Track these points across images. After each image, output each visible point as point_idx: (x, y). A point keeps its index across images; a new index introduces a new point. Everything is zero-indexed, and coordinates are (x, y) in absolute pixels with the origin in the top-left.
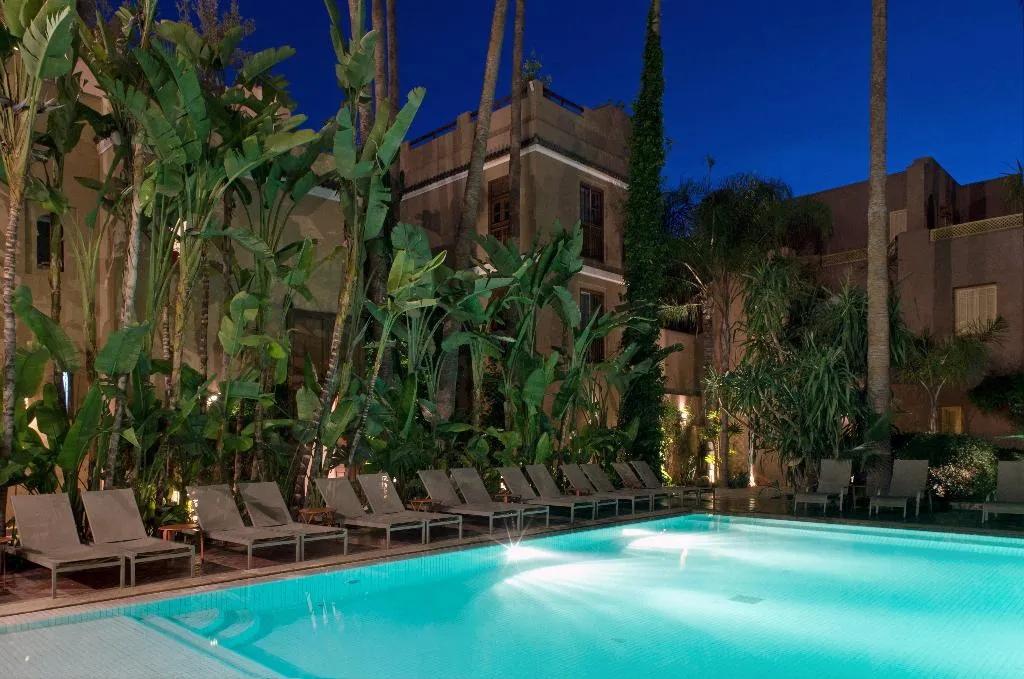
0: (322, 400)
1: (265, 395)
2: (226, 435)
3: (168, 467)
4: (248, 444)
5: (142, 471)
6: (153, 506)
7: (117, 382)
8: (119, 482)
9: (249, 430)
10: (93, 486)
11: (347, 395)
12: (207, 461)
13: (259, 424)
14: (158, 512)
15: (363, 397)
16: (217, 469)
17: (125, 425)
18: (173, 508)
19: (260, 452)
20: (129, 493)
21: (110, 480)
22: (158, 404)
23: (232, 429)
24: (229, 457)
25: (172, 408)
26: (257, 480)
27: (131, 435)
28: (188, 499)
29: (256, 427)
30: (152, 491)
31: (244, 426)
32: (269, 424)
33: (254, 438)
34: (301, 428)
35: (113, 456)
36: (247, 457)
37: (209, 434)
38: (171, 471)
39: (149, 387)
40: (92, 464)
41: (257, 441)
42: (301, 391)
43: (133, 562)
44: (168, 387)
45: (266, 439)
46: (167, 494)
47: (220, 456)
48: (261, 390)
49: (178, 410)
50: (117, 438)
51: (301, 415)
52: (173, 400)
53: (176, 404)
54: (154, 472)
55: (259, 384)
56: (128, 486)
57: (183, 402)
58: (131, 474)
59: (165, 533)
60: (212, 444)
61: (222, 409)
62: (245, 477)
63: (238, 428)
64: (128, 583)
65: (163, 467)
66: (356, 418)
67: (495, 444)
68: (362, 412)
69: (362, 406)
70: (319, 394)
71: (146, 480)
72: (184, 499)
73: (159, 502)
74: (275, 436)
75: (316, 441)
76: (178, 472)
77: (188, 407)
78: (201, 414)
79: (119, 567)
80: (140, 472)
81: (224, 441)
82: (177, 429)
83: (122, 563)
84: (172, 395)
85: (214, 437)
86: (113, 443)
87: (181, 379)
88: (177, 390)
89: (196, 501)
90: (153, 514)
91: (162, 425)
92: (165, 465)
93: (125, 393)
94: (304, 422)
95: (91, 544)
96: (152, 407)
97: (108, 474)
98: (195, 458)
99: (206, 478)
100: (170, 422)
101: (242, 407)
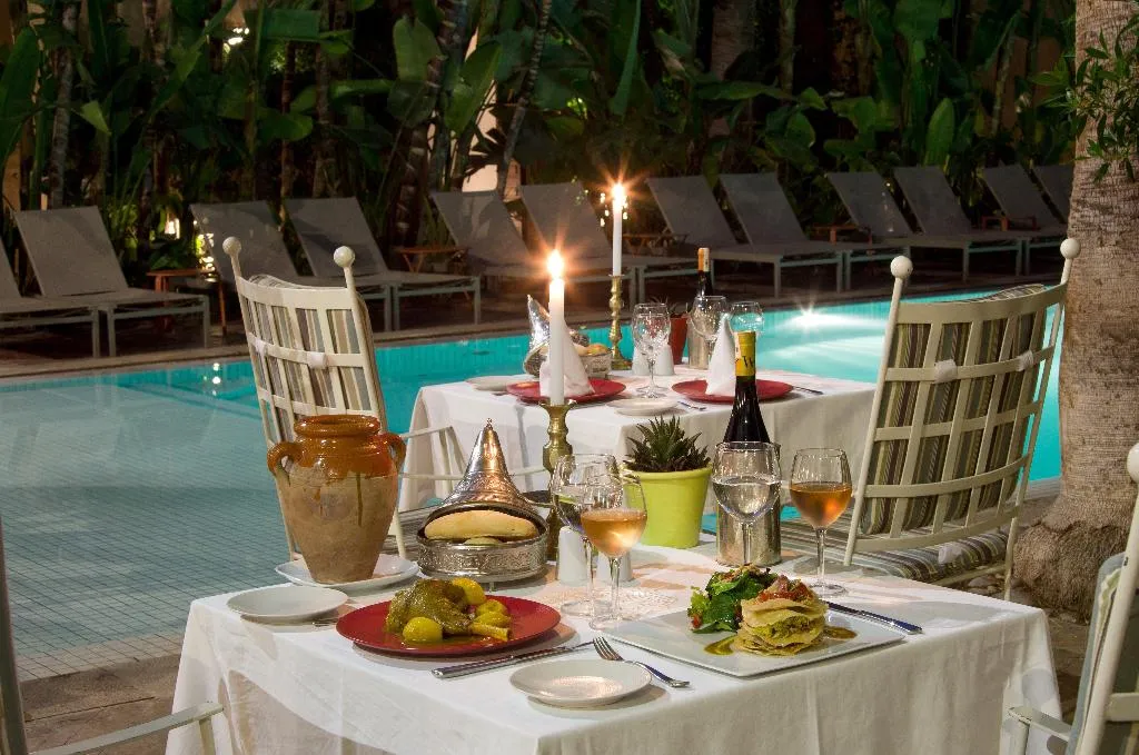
0: (443, 41)
1: (334, 34)
2: (262, 112)
3: (156, 174)
4: (303, 128)
5: (112, 178)
6: (133, 243)
7: (61, 17)
8: (72, 196)
9: (306, 99)
10: (29, 202)
11: (495, 29)
12: (229, 161)
13: (323, 88)
14: (144, 251)
15: (528, 33)
16: (248, 175)
17: (79, 96)
18: (168, 243)
19: (328, 144)
20: (92, 214)
21: (57, 193)
22: (134, 53)
23: (272, 100)
24: (270, 152)
25: (160, 62)
26: (324, 195)
27: (94, 113)
28: (196, 232)
29: (319, 96)
30: (129, 217)
31: (294, 96)
32: (342, 89)
33: (315, 117)
34: (405, 95)
35: (60, 151)
36: (302, 153)
37: (228, 110)
38: (162, 181)
39: (118, 25)
40: (26, 165)
41: (322, 122)
42: (400, 24)
43: (111, 318)
44: (148, 21)
45: (338, 117)
46: (157, 222)
47: (251, 151)
48: (325, 23)
49: (170, 65)
50: (66, 118)
51: (404, 71)
52: (160, 48)
53: (166, 56)
54: (134, 179)
55: (319, 13)
56: (89, 203)
57: (178, 51)
58: (91, 185)
59: (158, 281)
60: (235, 128)
61: (250, 61)
62: (302, 190)
63: (284, 99)
64: (105, 352)
65: (148, 172)
66: (514, 76)
67: (827, 124)
68: (528, 63)
69: (528, 50)
70: (437, 29)
71: (119, 197)
72: (189, 232)
73: (143, 235)
74: (355, 112)
75: (434, 121)
76: (176, 186)
77: (189, 61)
78: (213, 70)
79: (90, 324)
80: (109, 182)
81: (258, 123)
82: (168, 102)
83: (94, 318)
84: (157, 40)
85: (238, 116)
86: (61, 126)
87: (173, 7)
88: (166, 27)
89: (210, 235)
90: (134, 257)
91: (143, 95)
92: (151, 166)
93: (76, 37)
94: (412, 85)
95: (38, 296)
96: (123, 61)
97: (54, 182)
98: (206, 154)
99: (226, 192)
100: (156, 88)
101: (291, 57)
